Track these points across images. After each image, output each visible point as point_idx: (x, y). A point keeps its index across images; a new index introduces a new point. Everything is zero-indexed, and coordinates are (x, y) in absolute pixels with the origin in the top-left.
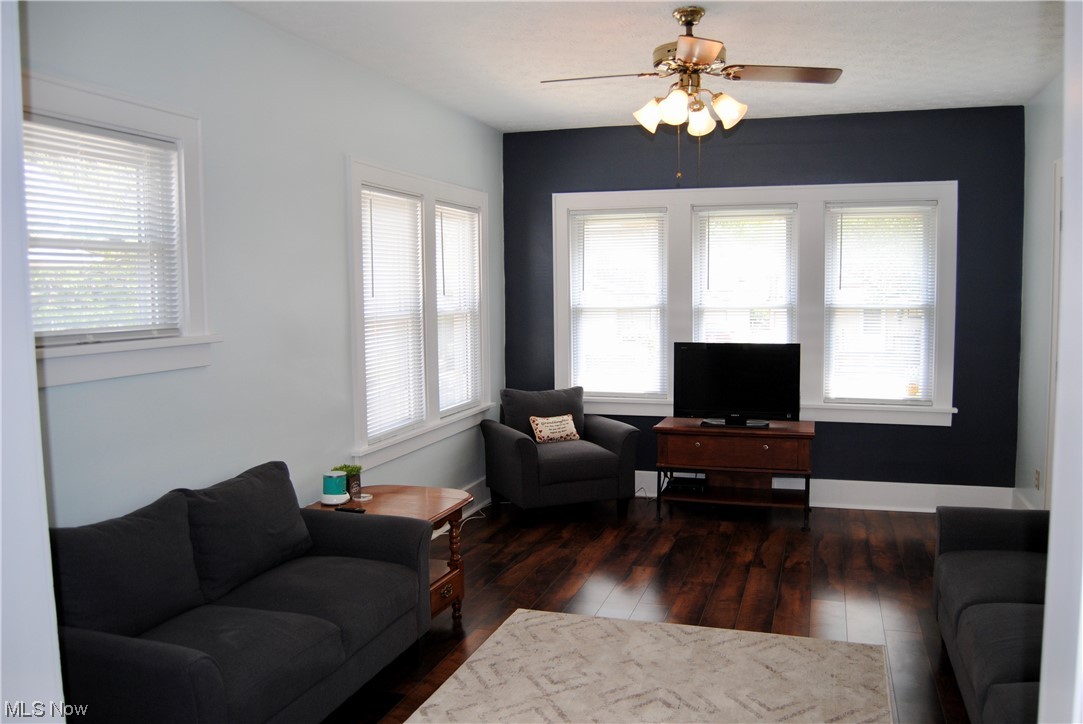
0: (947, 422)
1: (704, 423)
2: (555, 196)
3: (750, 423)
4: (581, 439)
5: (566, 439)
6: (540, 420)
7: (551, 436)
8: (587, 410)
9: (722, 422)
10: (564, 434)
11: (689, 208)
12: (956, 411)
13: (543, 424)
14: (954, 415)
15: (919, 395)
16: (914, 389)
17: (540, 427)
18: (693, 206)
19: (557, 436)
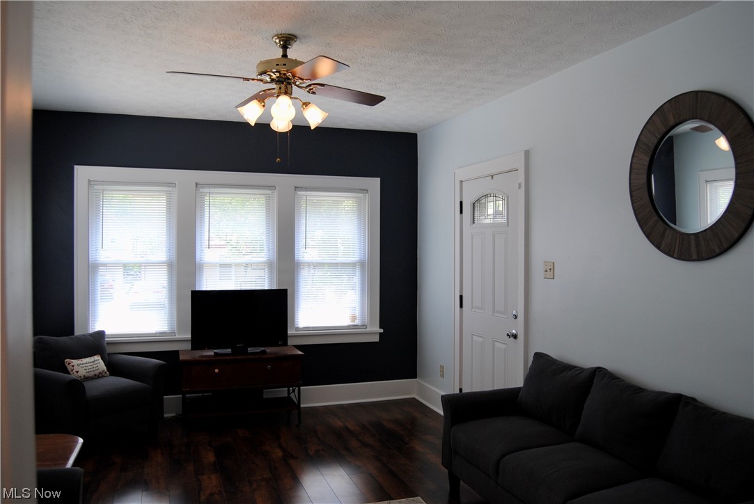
0: (376, 339)
1: (215, 353)
2: (76, 167)
3: (250, 350)
4: (111, 375)
5: (99, 376)
6: (75, 362)
7: (87, 375)
8: (109, 350)
9: (229, 351)
10: (97, 372)
11: (194, 185)
12: (382, 331)
13: (79, 365)
14: (380, 333)
15: (357, 322)
16: (354, 318)
17: (76, 368)
18: (197, 184)
19: (91, 374)
